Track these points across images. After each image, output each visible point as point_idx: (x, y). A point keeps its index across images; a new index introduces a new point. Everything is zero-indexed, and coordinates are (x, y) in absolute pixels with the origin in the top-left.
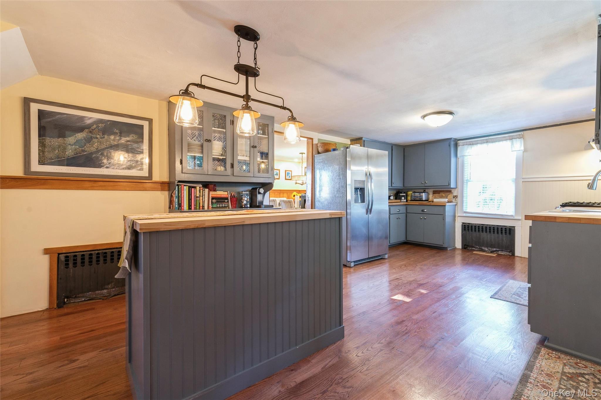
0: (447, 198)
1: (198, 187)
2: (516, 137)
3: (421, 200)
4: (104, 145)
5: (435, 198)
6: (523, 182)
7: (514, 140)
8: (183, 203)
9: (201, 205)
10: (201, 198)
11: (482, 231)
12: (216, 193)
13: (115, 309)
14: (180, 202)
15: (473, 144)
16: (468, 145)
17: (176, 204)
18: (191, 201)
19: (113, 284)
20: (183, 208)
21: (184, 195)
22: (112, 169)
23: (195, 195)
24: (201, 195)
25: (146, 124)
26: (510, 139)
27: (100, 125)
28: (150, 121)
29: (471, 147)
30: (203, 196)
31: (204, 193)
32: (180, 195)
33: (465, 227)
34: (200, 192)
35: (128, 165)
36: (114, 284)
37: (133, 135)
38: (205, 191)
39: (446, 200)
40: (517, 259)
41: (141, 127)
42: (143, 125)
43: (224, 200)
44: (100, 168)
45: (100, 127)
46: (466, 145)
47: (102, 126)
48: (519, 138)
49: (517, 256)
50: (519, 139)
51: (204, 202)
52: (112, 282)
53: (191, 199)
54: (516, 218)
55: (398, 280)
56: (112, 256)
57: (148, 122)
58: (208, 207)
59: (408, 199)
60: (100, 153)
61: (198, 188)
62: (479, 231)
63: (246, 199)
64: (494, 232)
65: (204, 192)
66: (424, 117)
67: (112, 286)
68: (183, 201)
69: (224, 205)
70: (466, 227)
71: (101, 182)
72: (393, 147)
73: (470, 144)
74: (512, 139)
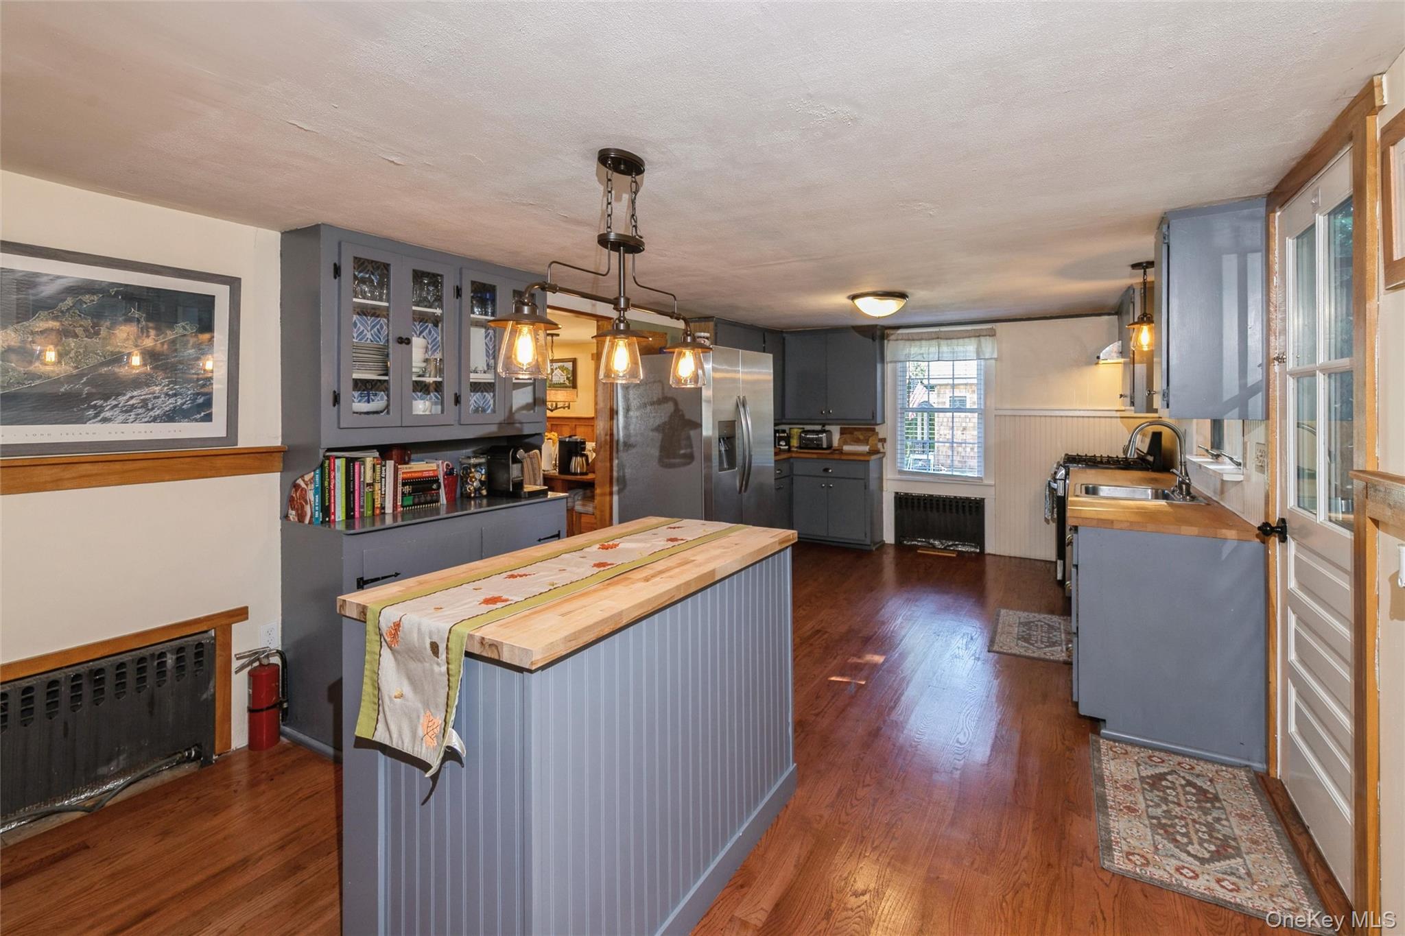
0: (867, 444)
1: (370, 459)
2: (985, 334)
3: (819, 447)
4: (97, 354)
5: (846, 443)
6: (995, 416)
7: (983, 339)
8: (333, 505)
9: (376, 503)
10: (377, 486)
11: (931, 508)
12: (410, 468)
13: (165, 834)
14: (327, 504)
15: (913, 340)
16: (906, 340)
17: (317, 508)
18: (354, 497)
19: (121, 758)
20: (332, 517)
21: (334, 484)
22: (122, 423)
23: (362, 479)
24: (378, 478)
25: (221, 294)
26: (976, 336)
27: (87, 298)
28: (234, 283)
29: (911, 346)
30: (381, 482)
31: (383, 471)
32: (326, 484)
33: (900, 502)
34: (374, 471)
35: (167, 409)
36: (124, 760)
37: (183, 324)
38: (385, 466)
39: (866, 448)
40: (988, 558)
41: (208, 302)
42: (214, 296)
43: (429, 485)
44: (85, 423)
45: (86, 303)
46: (902, 340)
47: (94, 301)
48: (989, 336)
49: (989, 554)
50: (991, 338)
51: (383, 496)
52: (119, 753)
53: (353, 492)
54: (986, 482)
55: (820, 634)
56: (120, 676)
57: (227, 288)
58: (394, 507)
59: (792, 444)
60: (85, 379)
61: (369, 462)
62: (925, 507)
63: (478, 476)
64: (951, 509)
65: (383, 468)
66: (854, 297)
67: (118, 766)
68: (332, 501)
69: (429, 498)
70: (904, 502)
71: (87, 464)
72: (766, 334)
73: (909, 340)
74: (979, 336)
